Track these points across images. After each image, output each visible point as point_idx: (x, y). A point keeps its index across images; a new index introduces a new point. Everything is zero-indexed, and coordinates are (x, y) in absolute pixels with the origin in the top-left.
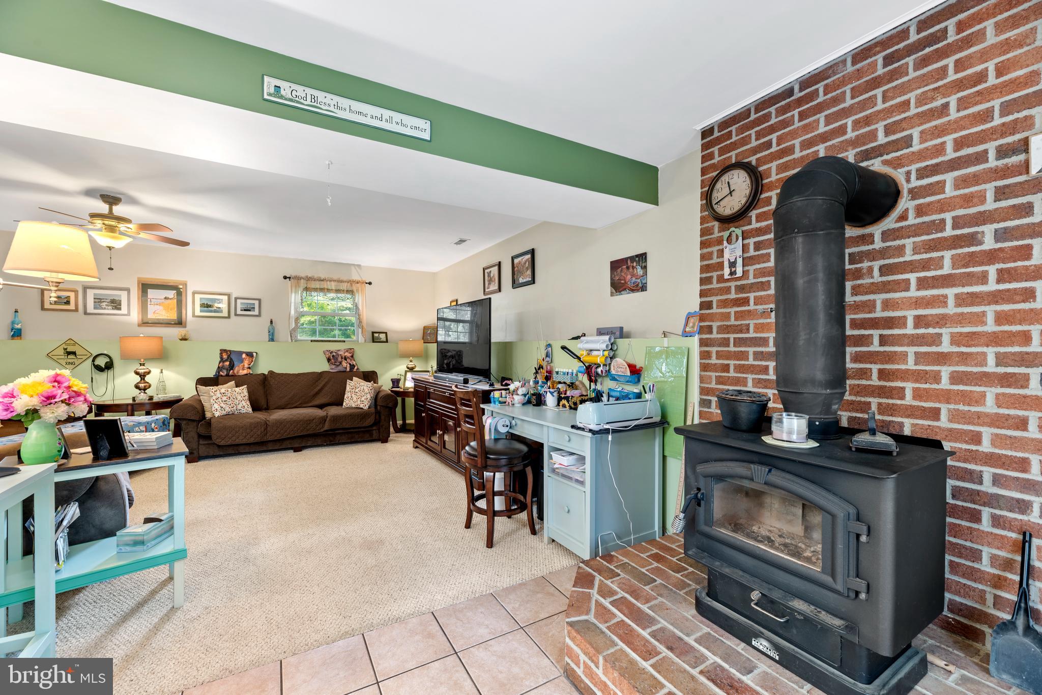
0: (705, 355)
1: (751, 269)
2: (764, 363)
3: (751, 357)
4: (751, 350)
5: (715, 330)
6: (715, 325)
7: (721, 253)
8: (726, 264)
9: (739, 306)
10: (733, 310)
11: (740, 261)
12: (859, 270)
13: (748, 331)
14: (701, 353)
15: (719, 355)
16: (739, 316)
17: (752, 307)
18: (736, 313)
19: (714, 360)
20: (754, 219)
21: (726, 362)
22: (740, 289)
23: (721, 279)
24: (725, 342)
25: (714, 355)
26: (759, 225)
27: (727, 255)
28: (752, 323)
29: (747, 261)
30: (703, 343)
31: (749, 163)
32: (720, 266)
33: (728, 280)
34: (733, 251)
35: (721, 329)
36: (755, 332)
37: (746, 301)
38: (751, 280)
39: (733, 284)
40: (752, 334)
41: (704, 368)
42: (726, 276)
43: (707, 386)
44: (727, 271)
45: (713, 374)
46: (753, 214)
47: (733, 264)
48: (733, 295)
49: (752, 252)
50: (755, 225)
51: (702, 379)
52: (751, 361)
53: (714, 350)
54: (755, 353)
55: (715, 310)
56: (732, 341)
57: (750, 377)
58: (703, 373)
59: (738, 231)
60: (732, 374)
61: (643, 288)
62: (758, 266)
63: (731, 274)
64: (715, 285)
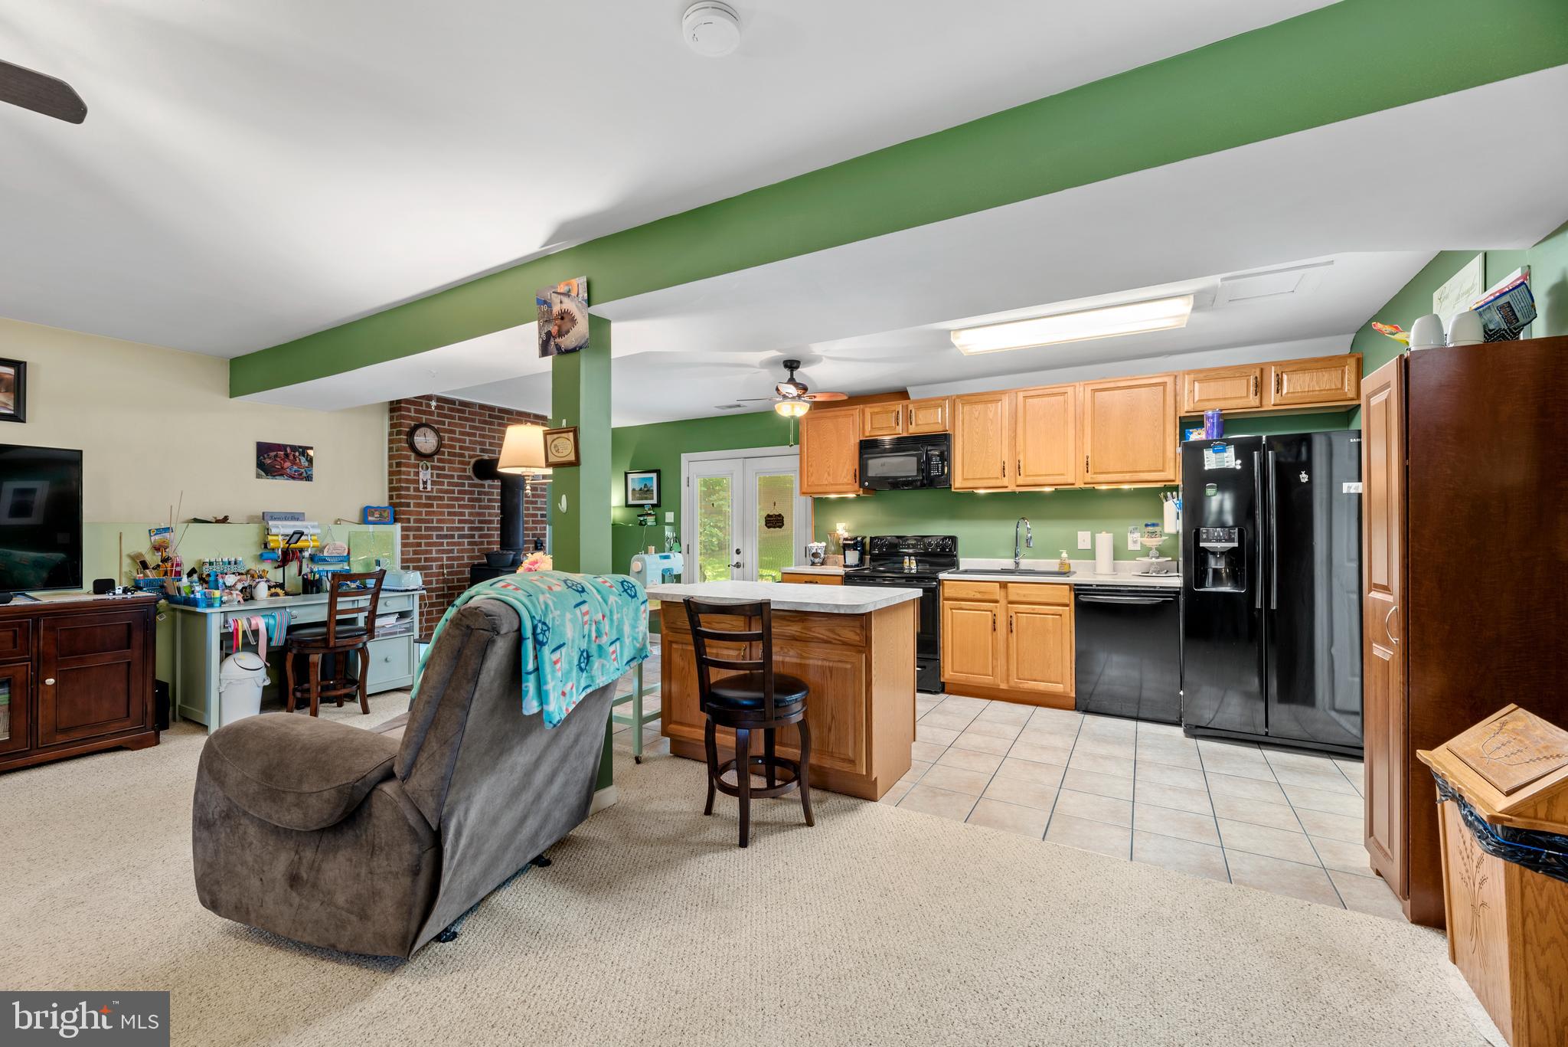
0: (404, 537)
1: (435, 487)
2: (441, 541)
3: (434, 537)
4: (435, 533)
5: (412, 521)
6: (412, 518)
7: (417, 474)
8: (421, 482)
9: (428, 508)
10: (424, 510)
11: (429, 482)
12: (481, 498)
13: (433, 522)
14: (402, 535)
15: (415, 537)
16: (427, 513)
17: (435, 509)
18: (426, 511)
19: (411, 540)
20: (436, 460)
21: (419, 541)
22: (428, 498)
23: (417, 489)
24: (419, 529)
25: (411, 537)
26: (438, 464)
27: (421, 476)
28: (435, 518)
29: (433, 483)
30: (403, 529)
31: (434, 427)
32: (417, 482)
33: (421, 491)
34: (425, 475)
35: (416, 521)
36: (437, 523)
37: (431, 506)
38: (435, 494)
39: (424, 494)
40: (435, 525)
41: (404, 545)
42: (421, 489)
43: (405, 557)
44: (421, 486)
45: (411, 549)
46: (436, 457)
47: (425, 483)
48: (424, 501)
49: (435, 479)
50: (436, 463)
51: (403, 553)
52: (435, 540)
53: (411, 534)
54: (437, 535)
55: (412, 508)
56: (423, 528)
57: (434, 549)
58: (403, 549)
59: (429, 464)
60: (423, 548)
61: (309, 478)
62: (438, 487)
63: (424, 488)
64: (412, 492)
